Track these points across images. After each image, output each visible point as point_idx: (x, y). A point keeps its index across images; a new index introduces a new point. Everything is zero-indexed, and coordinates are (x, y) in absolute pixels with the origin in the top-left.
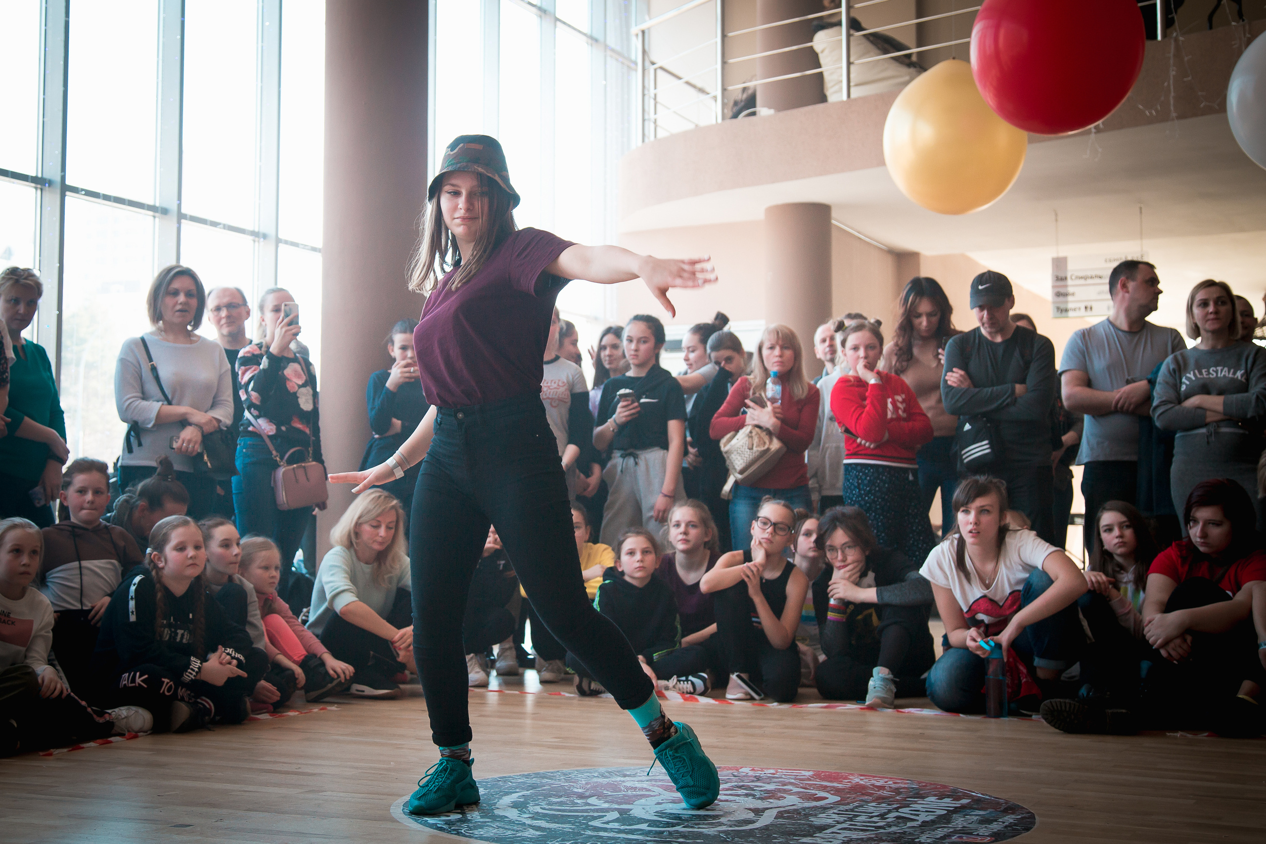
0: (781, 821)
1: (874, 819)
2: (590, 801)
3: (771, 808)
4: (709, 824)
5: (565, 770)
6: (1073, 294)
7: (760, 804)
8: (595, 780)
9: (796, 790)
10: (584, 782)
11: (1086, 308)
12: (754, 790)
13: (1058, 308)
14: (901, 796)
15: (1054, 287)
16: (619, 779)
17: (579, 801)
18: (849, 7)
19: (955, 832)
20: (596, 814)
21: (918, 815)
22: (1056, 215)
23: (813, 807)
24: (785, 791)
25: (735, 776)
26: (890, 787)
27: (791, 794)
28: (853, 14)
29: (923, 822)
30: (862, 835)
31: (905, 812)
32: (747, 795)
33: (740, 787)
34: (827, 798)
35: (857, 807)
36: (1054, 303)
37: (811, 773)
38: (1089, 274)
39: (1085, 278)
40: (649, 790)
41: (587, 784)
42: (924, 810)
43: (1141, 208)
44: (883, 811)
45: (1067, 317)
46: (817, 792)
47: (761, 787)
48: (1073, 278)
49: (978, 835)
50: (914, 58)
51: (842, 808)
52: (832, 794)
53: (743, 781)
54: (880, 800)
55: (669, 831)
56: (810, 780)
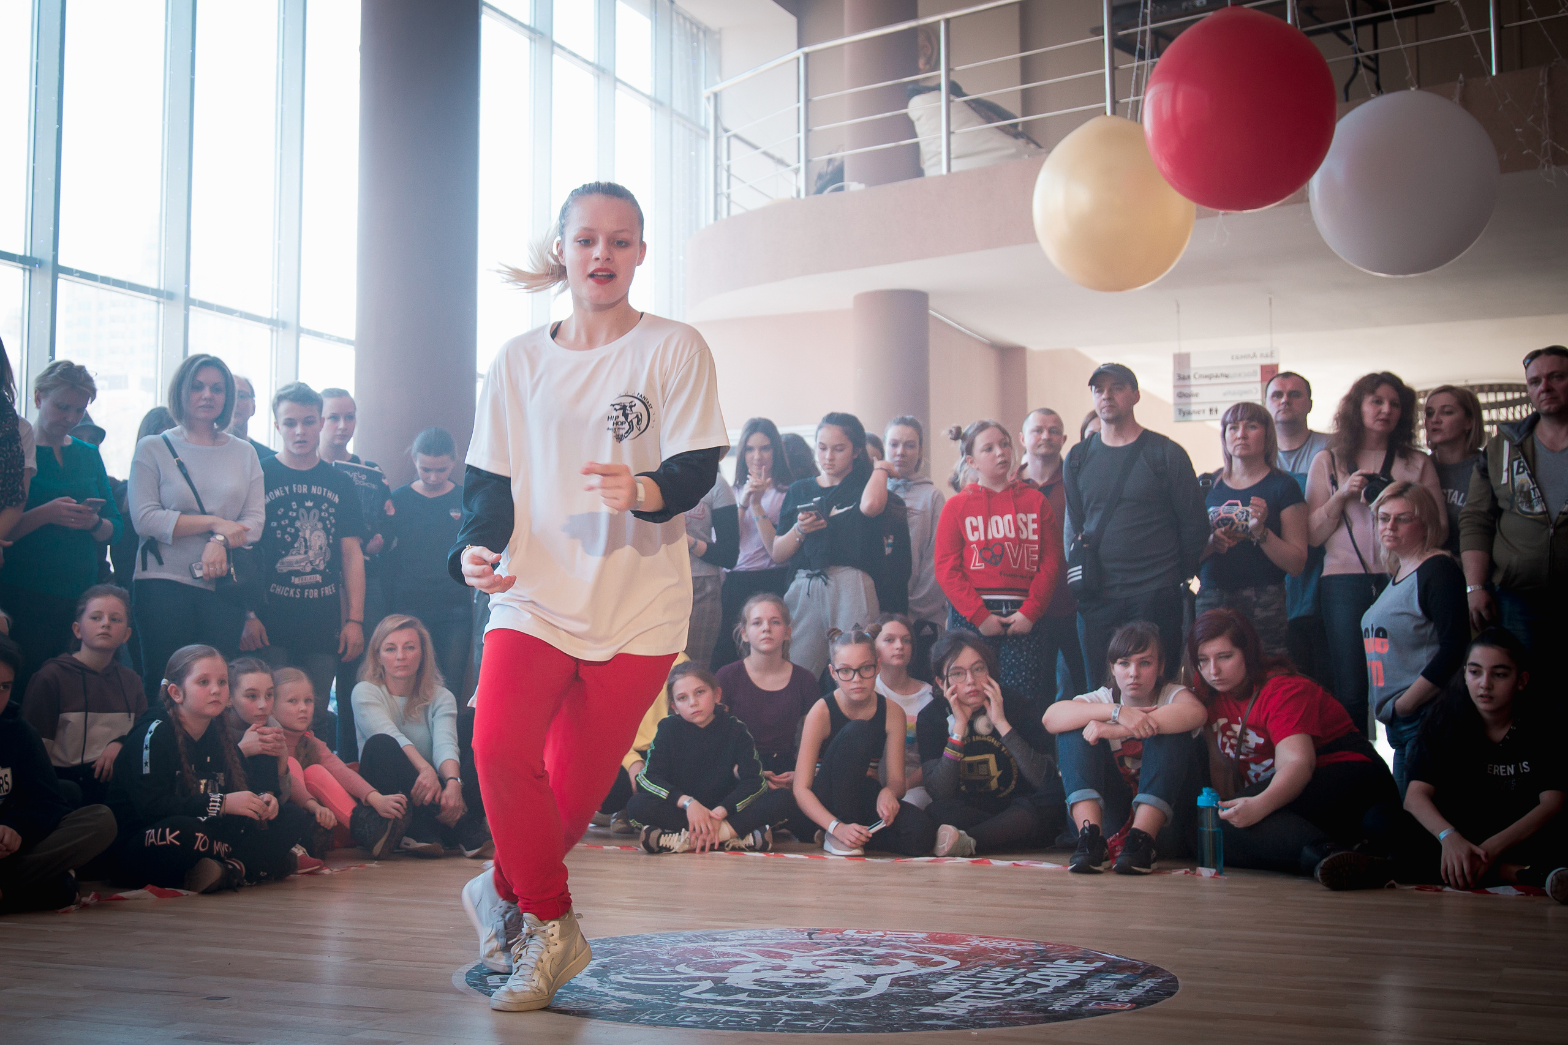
0: (895, 989)
1: (999, 986)
2: (679, 968)
3: (884, 975)
4: (814, 993)
5: (646, 934)
6: (1197, 395)
7: (871, 971)
8: (681, 945)
9: (909, 954)
10: (669, 948)
11: (1211, 410)
12: (863, 955)
13: (1180, 411)
14: (1028, 959)
15: (1175, 387)
16: (708, 943)
17: (665, 969)
18: (949, 70)
19: (1092, 998)
20: (686, 984)
21: (1048, 980)
22: (1178, 305)
23: (931, 973)
24: (898, 956)
25: (838, 939)
26: (1014, 950)
27: (904, 959)
28: (952, 78)
29: (1055, 988)
30: (988, 1003)
31: (1033, 976)
32: (855, 961)
33: (847, 952)
34: (943, 963)
35: (979, 972)
36: (1175, 404)
37: (924, 935)
38: (1214, 372)
39: (1210, 377)
40: (745, 956)
41: (672, 949)
42: (1055, 974)
43: (1270, 299)
44: (1009, 976)
45: (1190, 421)
46: (933, 956)
47: (870, 951)
48: (1197, 376)
49: (1117, 1001)
50: (1020, 128)
51: (963, 973)
52: (950, 958)
53: (848, 944)
54: (1005, 964)
55: (771, 1001)
56: (924, 943)
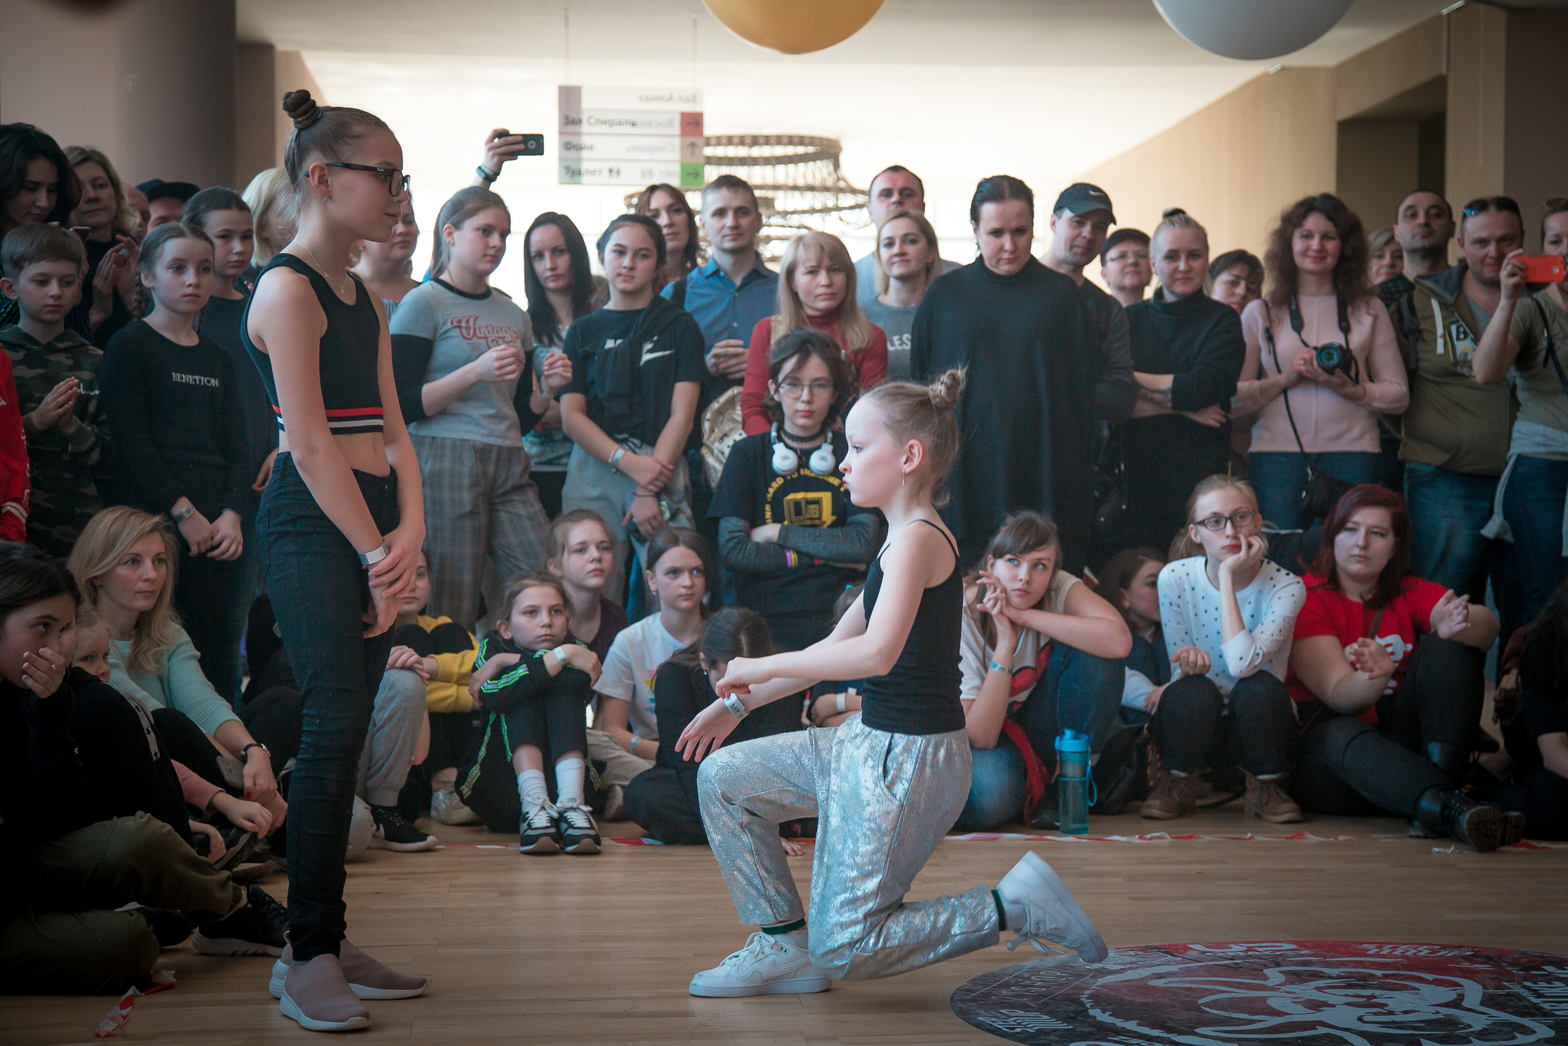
6: (591, 148)
11: (610, 171)
13: (568, 168)
15: (561, 133)
38: (617, 117)
39: (610, 123)
43: (695, 21)
45: (579, 183)
48: (591, 121)
